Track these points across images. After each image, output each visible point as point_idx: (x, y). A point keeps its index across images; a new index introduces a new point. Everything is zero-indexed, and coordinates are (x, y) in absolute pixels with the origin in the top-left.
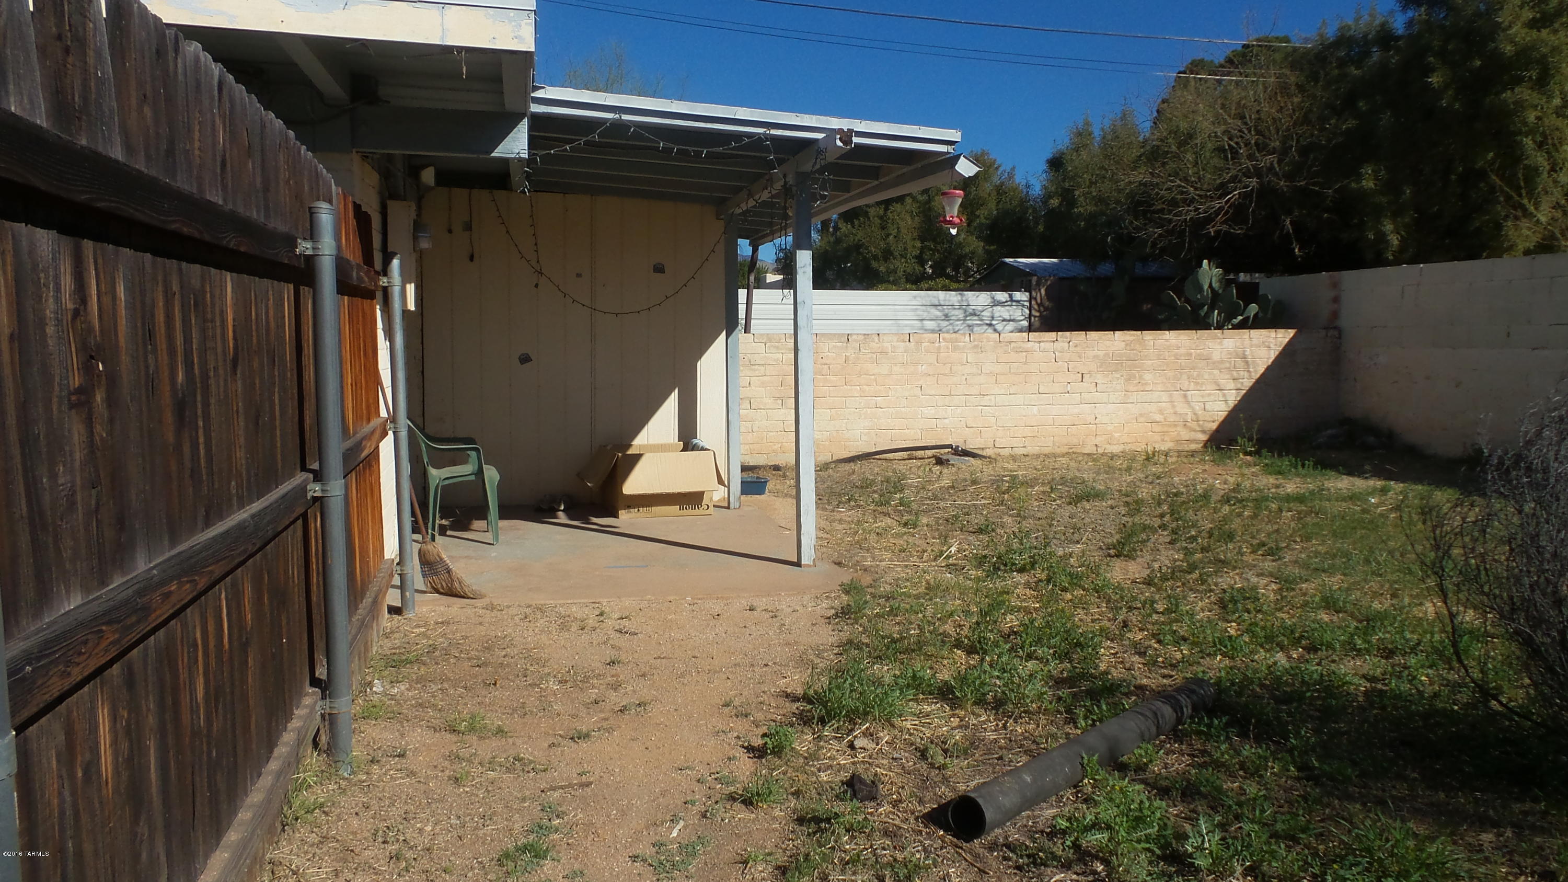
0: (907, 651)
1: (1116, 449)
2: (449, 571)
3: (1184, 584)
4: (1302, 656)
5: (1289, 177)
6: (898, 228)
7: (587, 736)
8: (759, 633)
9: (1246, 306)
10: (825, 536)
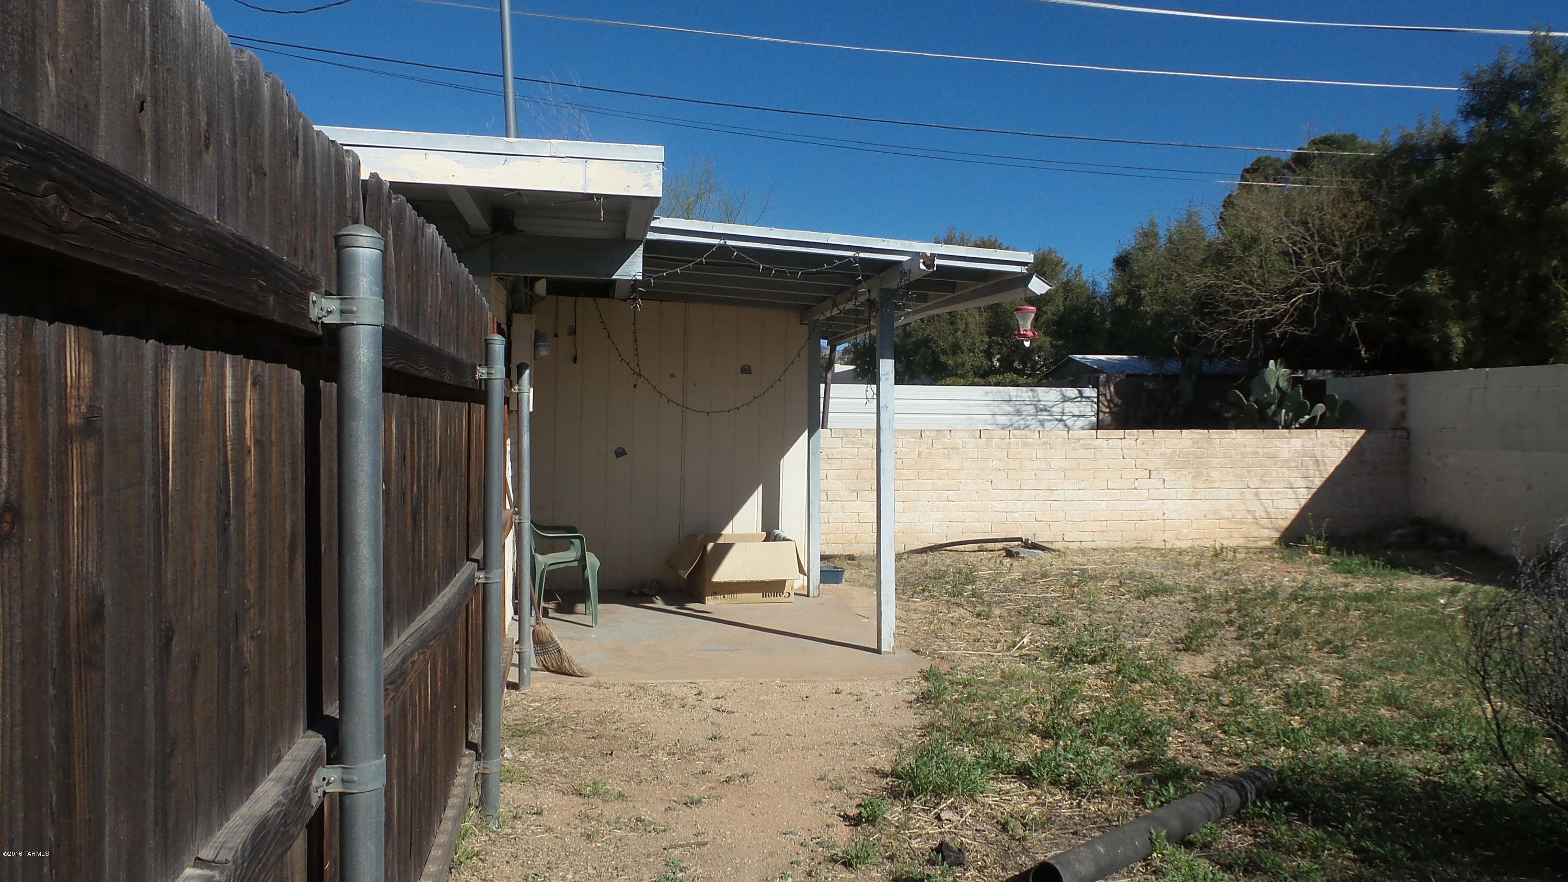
0: (986, 735)
1: (1184, 545)
2: (559, 651)
3: (1249, 679)
4: (1364, 750)
5: (1352, 281)
6: (966, 324)
7: (699, 802)
8: (846, 715)
9: (1313, 406)
10: (902, 624)
